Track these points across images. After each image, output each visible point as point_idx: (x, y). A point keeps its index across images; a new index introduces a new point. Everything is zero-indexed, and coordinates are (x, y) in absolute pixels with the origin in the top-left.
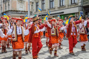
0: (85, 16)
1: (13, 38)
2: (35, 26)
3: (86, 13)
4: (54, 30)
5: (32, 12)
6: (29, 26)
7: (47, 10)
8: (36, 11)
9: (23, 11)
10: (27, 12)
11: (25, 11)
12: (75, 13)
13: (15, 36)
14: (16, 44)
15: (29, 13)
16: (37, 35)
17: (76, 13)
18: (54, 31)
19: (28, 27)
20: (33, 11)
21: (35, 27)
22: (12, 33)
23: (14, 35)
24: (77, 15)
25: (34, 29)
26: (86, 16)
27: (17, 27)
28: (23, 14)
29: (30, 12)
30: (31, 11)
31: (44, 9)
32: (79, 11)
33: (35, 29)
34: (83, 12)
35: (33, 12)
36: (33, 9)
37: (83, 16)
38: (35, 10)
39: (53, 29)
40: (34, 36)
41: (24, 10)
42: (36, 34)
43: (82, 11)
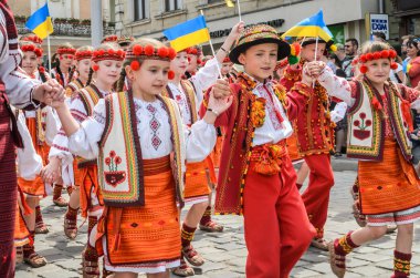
0: (397, 40)
1: (108, 180)
2: (255, 92)
3: (405, 24)
4: (368, 123)
5: (112, 24)
6: (217, 98)
7: (192, 9)
8: (136, 18)
9: (64, 21)
10: (87, 23)
11: (77, 17)
12: (345, 23)
13: (122, 167)
14: (135, 225)
15: (96, 29)
16: (271, 154)
17: (351, 24)
18: (370, 128)
19: (212, 99)
20: (117, 18)
21: (258, 104)
22: (101, 144)
23: (118, 161)
24: (357, 37)
25: (249, 112)
26: (406, 39)
27: (138, 101)
28: (66, 34)
29: (104, 22)
30: (108, 20)
31: (180, 6)
32: (364, 14)
33: (253, 114)
34: (385, 17)
35: (119, 26)
36: (117, 9)
37: (387, 38)
38: (129, 15)
39: (363, 116)
40: (251, 163)
41: (69, 17)
42: (266, 151)
43: (384, 13)
